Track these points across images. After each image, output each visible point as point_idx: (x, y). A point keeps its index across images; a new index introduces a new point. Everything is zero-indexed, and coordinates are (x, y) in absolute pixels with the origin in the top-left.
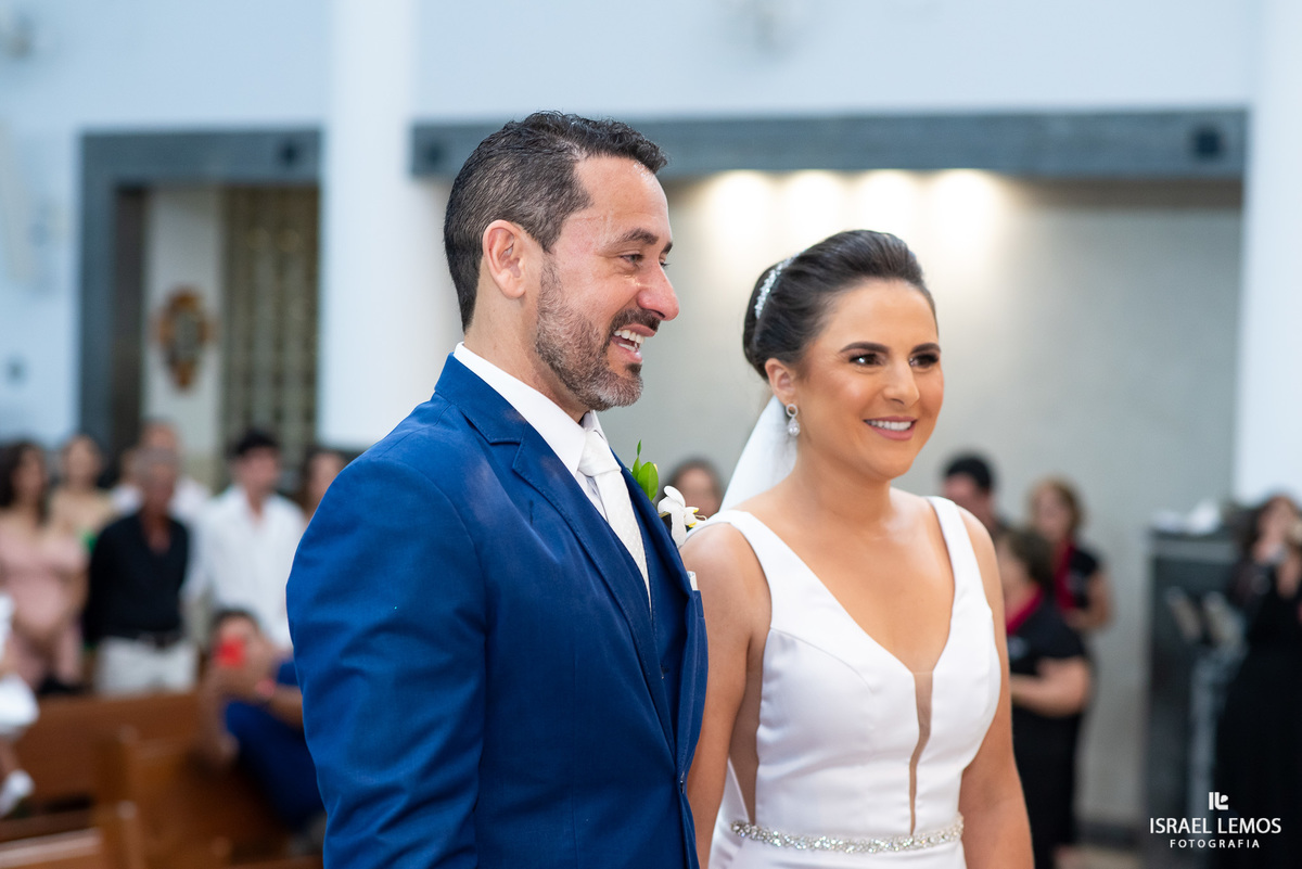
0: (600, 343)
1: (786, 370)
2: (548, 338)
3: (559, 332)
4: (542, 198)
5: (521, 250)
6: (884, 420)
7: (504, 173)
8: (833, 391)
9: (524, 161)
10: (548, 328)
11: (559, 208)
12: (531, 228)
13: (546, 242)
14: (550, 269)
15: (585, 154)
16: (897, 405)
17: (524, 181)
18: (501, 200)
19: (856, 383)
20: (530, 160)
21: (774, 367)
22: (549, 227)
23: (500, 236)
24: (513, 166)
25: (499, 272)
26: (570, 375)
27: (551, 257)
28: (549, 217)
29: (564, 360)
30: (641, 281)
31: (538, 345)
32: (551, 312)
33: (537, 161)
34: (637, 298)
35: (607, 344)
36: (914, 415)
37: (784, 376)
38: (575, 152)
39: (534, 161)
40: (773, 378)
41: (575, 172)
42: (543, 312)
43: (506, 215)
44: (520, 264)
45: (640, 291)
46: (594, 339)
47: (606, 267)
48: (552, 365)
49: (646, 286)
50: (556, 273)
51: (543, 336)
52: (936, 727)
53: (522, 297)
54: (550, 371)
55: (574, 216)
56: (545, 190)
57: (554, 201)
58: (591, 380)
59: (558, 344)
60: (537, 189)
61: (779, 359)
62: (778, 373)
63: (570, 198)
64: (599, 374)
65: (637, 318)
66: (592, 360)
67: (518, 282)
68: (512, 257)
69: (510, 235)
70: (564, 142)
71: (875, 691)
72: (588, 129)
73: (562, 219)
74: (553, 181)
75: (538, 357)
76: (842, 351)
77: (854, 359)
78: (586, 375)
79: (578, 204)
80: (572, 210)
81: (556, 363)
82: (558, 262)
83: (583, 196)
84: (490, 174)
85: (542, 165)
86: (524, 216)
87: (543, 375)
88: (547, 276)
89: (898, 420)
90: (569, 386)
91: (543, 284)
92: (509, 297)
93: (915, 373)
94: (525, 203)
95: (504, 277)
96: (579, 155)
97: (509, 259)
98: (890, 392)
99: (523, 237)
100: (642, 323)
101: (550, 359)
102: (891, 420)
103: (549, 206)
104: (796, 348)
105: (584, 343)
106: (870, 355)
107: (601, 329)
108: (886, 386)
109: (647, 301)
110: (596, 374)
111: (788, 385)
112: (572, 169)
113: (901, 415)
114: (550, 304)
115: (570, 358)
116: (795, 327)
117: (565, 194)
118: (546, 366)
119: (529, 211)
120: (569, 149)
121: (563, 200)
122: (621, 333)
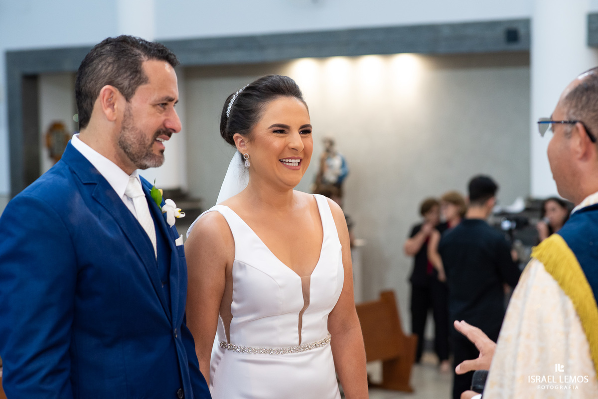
0: (149, 143)
1: (243, 138)
2: (125, 139)
3: (131, 137)
4: (127, 77)
5: (116, 99)
6: (289, 159)
7: (110, 64)
8: (267, 146)
9: (119, 59)
10: (125, 135)
11: (135, 82)
12: (122, 90)
13: (128, 97)
14: (128, 109)
15: (147, 58)
16: (294, 151)
17: (119, 68)
18: (108, 76)
19: (277, 142)
20: (122, 59)
21: (237, 137)
22: (130, 90)
23: (107, 93)
24: (114, 61)
25: (106, 109)
26: (133, 155)
27: (130, 104)
28: (130, 86)
29: (131, 149)
30: (166, 115)
31: (119, 142)
32: (128, 129)
33: (125, 60)
34: (164, 125)
35: (152, 143)
36: (301, 156)
37: (241, 141)
38: (142, 56)
39: (124, 60)
40: (237, 143)
41: (142, 66)
42: (124, 128)
43: (110, 83)
44: (115, 107)
45: (165, 120)
46: (146, 142)
47: (153, 110)
48: (125, 151)
49: (168, 118)
50: (131, 111)
51: (123, 139)
52: (312, 300)
53: (115, 121)
54: (125, 154)
55: (141, 87)
56: (129, 73)
57: (133, 79)
58: (144, 158)
59: (129, 143)
60: (125, 72)
61: (240, 133)
62: (239, 140)
63: (140, 78)
65: (163, 132)
66: (145, 150)
67: (114, 114)
68: (112, 102)
69: (112, 92)
70: (138, 51)
71: (281, 287)
72: (148, 47)
73: (136, 88)
74: (133, 70)
75: (119, 147)
76: (269, 128)
77: (275, 131)
78: (141, 156)
79: (143, 82)
80: (140, 84)
81: (127, 150)
82: (132, 107)
83: (145, 78)
84: (103, 63)
85: (127, 61)
86: (119, 84)
87: (120, 154)
88: (127, 113)
89: (295, 159)
90: (132, 160)
91: (125, 116)
92: (110, 120)
93: (302, 137)
94: (119, 79)
95: (108, 111)
96: (144, 58)
97: (110, 103)
98: (291, 145)
99: (117, 93)
100: (165, 134)
101: (124, 148)
102: (292, 158)
103: (130, 81)
104: (248, 128)
105: (142, 142)
106: (281, 130)
107: (149, 137)
108: (290, 143)
109: (168, 125)
110: (147, 155)
111: (244, 145)
112: (141, 64)
113: (296, 156)
114: (128, 125)
115: (134, 148)
116: (247, 118)
117: (137, 76)
118: (122, 151)
119: (121, 82)
120: (139, 55)
121: (136, 79)
122: (158, 139)
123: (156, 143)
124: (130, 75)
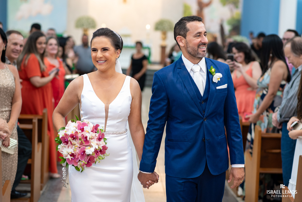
2: (189, 51)
5: (182, 39)
7: (178, 28)
12: (182, 36)
14: (186, 41)
22: (185, 35)
25: (180, 43)
28: (184, 33)
30: (201, 39)
32: (188, 47)
34: (201, 41)
35: (198, 49)
43: (179, 35)
53: (184, 46)
54: (191, 55)
55: (188, 33)
57: (184, 31)
59: (191, 51)
60: (182, 30)
63: (187, 30)
64: (198, 53)
65: (201, 44)
66: (196, 52)
67: (183, 44)
69: (180, 38)
74: (184, 28)
80: (187, 32)
82: (187, 40)
87: (190, 56)
91: (186, 43)
94: (181, 32)
97: (181, 41)
101: (190, 54)
105: (194, 50)
106: (95, 50)
107: (196, 47)
109: (203, 41)
110: (197, 53)
112: (186, 25)
115: (193, 53)
118: (190, 55)
119: (182, 33)
120: (186, 22)
121: (186, 30)
122: (200, 47)
123: (199, 49)
124: (183, 30)
